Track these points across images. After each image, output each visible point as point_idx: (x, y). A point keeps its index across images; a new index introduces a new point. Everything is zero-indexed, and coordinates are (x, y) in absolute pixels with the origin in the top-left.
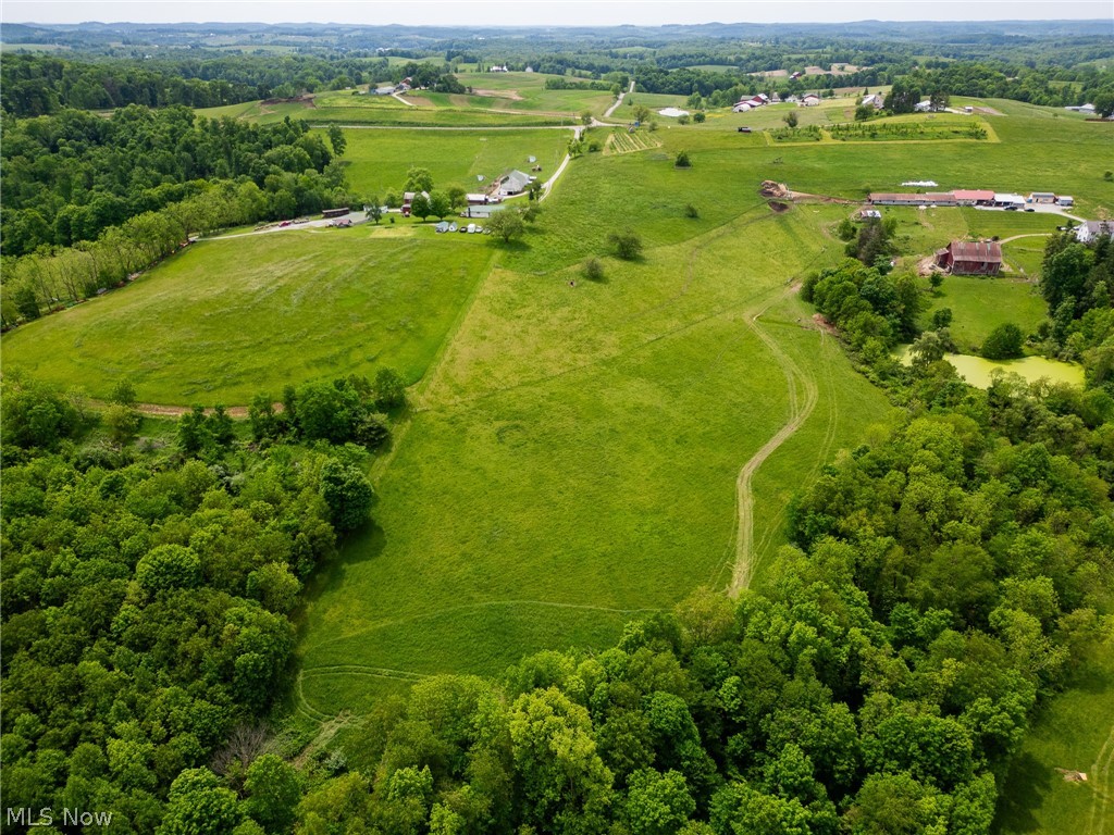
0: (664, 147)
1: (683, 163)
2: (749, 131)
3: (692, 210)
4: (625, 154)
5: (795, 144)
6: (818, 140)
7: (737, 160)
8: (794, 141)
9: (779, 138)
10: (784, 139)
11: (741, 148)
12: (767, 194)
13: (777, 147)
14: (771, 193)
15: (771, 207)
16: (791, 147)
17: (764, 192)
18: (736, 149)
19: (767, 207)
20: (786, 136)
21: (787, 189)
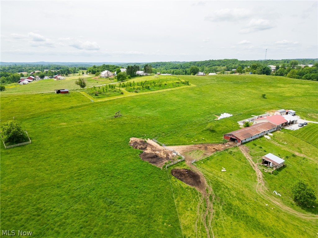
2: (67, 92)
5: (111, 98)
6: (122, 93)
7: (78, 120)
8: (108, 96)
9: (96, 95)
10: (100, 96)
11: (72, 108)
12: (154, 160)
13: (101, 102)
14: (155, 158)
15: (182, 180)
16: (110, 101)
17: (148, 158)
18: (67, 109)
19: (179, 182)
20: (100, 93)
21: (161, 145)
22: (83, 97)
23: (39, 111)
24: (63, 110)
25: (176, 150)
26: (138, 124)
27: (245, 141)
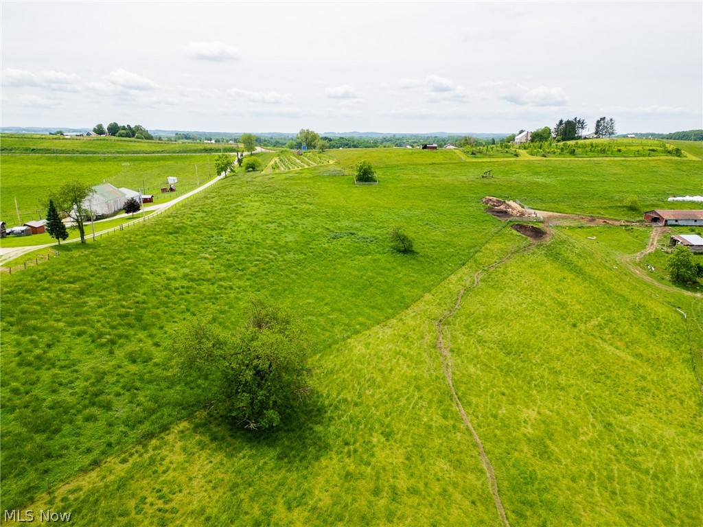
0: (338, 163)
1: (365, 177)
2: (435, 148)
3: (402, 239)
4: (289, 172)
5: (493, 160)
6: (517, 156)
7: (433, 175)
8: (490, 156)
9: (473, 154)
10: (479, 155)
11: (434, 164)
12: (500, 214)
13: (475, 162)
14: (505, 213)
15: (519, 232)
16: (490, 162)
17: (494, 211)
18: (427, 164)
19: (515, 232)
20: (480, 152)
21: (523, 207)
22: (453, 154)
23: (395, 163)
24: (422, 164)
25: (541, 214)
26: (510, 187)
27: (674, 223)
